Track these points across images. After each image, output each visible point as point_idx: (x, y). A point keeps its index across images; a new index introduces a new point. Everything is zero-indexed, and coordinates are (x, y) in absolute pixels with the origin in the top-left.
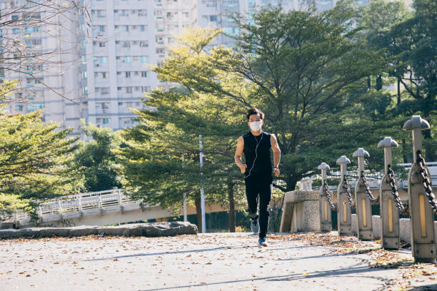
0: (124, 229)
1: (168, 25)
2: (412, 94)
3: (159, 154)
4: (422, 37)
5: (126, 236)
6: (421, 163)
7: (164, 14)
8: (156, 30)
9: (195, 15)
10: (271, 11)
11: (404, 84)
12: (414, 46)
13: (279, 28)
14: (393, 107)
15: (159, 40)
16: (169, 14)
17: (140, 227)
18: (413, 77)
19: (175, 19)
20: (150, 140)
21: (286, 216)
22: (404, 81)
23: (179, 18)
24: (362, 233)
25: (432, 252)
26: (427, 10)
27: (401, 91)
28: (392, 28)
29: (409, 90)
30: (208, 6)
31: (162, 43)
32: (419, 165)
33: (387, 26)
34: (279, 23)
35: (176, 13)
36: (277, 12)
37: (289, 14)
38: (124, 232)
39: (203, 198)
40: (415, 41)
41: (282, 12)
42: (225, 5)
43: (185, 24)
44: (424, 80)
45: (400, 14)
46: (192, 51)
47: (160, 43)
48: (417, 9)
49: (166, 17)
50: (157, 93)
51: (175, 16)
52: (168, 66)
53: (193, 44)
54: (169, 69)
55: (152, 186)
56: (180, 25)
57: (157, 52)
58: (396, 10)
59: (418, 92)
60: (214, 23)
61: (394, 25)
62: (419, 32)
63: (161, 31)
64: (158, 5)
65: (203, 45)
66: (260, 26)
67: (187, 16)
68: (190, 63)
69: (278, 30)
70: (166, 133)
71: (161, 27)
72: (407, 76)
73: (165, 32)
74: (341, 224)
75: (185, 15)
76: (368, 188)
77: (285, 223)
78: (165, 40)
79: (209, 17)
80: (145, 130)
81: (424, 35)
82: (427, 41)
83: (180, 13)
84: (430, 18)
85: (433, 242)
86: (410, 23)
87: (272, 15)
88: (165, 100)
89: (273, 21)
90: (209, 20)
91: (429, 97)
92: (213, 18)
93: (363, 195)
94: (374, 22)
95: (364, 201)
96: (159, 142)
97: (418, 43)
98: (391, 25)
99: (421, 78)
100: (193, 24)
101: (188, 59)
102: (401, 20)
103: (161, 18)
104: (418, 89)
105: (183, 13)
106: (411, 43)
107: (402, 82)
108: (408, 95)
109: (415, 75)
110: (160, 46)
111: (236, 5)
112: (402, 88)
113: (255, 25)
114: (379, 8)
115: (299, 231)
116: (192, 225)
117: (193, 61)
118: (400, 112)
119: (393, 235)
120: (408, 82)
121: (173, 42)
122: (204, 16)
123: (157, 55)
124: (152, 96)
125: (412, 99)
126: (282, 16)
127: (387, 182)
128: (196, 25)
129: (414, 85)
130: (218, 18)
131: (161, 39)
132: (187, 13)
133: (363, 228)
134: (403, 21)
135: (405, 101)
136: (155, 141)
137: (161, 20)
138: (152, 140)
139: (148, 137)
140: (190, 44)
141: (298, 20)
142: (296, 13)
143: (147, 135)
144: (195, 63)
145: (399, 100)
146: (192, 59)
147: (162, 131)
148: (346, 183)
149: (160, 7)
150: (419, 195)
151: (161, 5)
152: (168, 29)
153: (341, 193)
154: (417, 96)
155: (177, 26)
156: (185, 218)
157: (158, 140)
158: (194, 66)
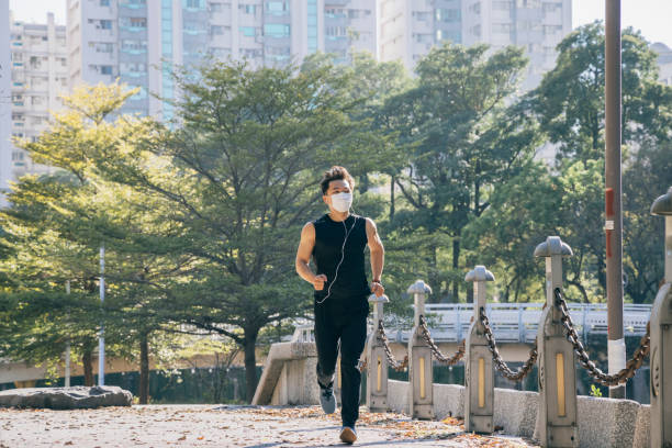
0: (13, 397)
1: (33, 77)
2: (411, 201)
3: (33, 278)
4: (428, 118)
5: (16, 408)
6: (562, 307)
7: (26, 59)
8: (12, 83)
9: (77, 62)
10: (231, 66)
11: (401, 186)
12: (416, 129)
13: (241, 92)
14: (383, 219)
15: (16, 100)
16: (33, 59)
17: (41, 394)
18: (414, 176)
19: (43, 67)
20: (16, 256)
21: (268, 380)
22: (401, 181)
23: (51, 67)
24: (418, 408)
25: (572, 439)
26: (437, 78)
27: (395, 197)
28: (387, 101)
29: (407, 195)
30: (98, 50)
31: (22, 104)
32: (560, 310)
33: (378, 98)
34: (241, 84)
35: (46, 59)
36: (240, 69)
37: (258, 72)
38: (14, 402)
39: (100, 349)
40: (419, 123)
41: (247, 69)
42: (125, 50)
43: (59, 77)
44: (429, 181)
45: (397, 82)
46: (87, 120)
47: (17, 104)
48: (423, 77)
49: (28, 64)
50: (27, 182)
51: (44, 63)
52: (47, 141)
53: (90, 109)
54: (48, 145)
55: (16, 330)
56: (52, 77)
57: (13, 117)
58: (392, 76)
59: (420, 198)
60: (108, 77)
61: (389, 97)
62: (425, 110)
63: (20, 84)
64: (15, 44)
65: (106, 112)
66: (214, 89)
67: (64, 65)
68: (85, 139)
69: (240, 96)
70: (44, 245)
71: (20, 78)
72: (405, 173)
73: (27, 87)
74: (372, 395)
75: (59, 63)
76: (432, 341)
77: (264, 391)
78: (27, 100)
79: (100, 69)
80: (9, 240)
81: (431, 115)
82: (436, 124)
83: (51, 59)
84: (440, 89)
85: (574, 424)
86: (412, 96)
87: (232, 72)
88: (41, 194)
89: (234, 82)
90: (100, 71)
91: (436, 207)
92: (105, 70)
93: (422, 350)
94: (359, 90)
95: (422, 360)
96: (32, 261)
97: (423, 126)
98: (384, 97)
99: (425, 177)
100: (73, 76)
101: (82, 131)
102: (398, 90)
103: (20, 65)
104: (422, 193)
105: (57, 59)
106: (413, 126)
107: (398, 183)
108: (405, 201)
109: (418, 173)
110: (18, 109)
111: (144, 51)
112: (398, 192)
113: (205, 86)
114: (367, 70)
115: (291, 404)
116: (124, 392)
117: (89, 136)
118: (394, 228)
119: (484, 412)
120: (406, 184)
121: (39, 103)
122: (91, 66)
123: (14, 122)
124: (20, 186)
125: (411, 208)
126: (248, 75)
127: (478, 333)
128: (78, 79)
129: (415, 189)
130: (115, 71)
131: (19, 97)
132: (63, 60)
133: (420, 402)
134: (403, 91)
135: (402, 211)
136: (25, 257)
137: (22, 68)
138: (20, 257)
139: (13, 252)
140: (86, 109)
141: (271, 83)
142: (269, 72)
143: (12, 249)
144: (92, 138)
145: (392, 209)
146: (88, 132)
147: (39, 243)
148: (382, 332)
149: (20, 47)
150: (556, 354)
151: (20, 44)
152: (32, 83)
153: (373, 348)
154: (419, 205)
155: (47, 79)
156: (67, 382)
157: (30, 257)
158: (91, 143)
